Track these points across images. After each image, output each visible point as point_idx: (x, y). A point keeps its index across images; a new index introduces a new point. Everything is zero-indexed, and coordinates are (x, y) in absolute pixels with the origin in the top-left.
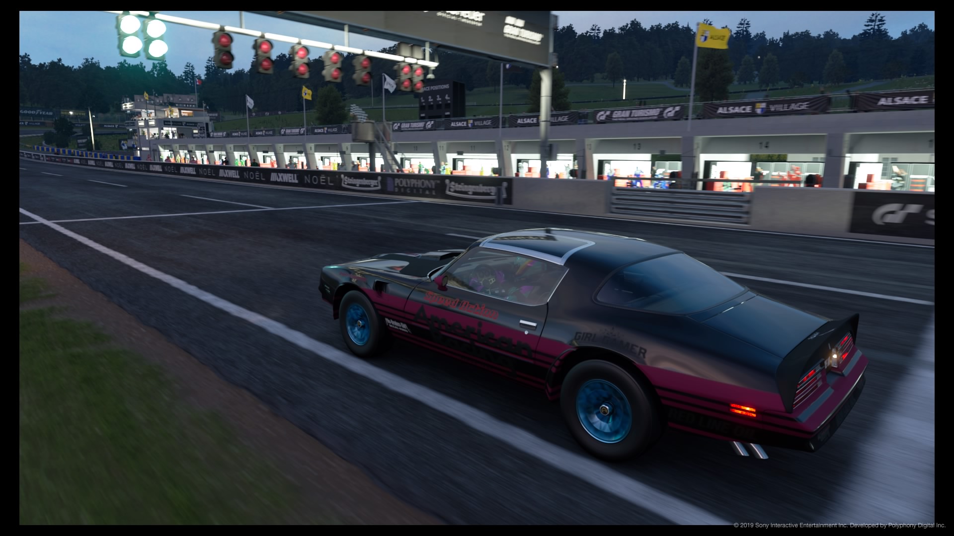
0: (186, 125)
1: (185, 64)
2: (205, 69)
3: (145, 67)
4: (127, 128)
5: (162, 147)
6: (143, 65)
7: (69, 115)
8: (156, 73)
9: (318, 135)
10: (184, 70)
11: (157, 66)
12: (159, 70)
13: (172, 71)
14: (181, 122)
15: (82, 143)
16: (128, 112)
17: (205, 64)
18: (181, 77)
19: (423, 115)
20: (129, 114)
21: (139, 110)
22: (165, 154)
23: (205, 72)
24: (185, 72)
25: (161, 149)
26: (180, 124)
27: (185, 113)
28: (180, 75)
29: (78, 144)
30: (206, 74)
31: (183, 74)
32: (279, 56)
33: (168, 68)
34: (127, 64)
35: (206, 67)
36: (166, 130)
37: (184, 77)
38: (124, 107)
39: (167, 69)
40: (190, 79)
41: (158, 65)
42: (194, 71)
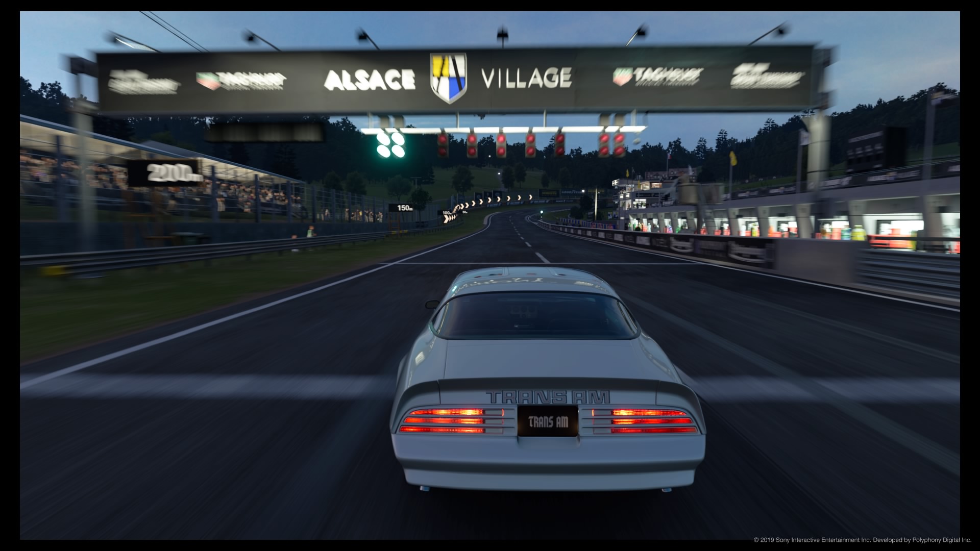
0: (654, 196)
1: (699, 139)
2: (716, 141)
3: (662, 146)
4: (614, 201)
5: (632, 216)
6: (661, 145)
7: (583, 193)
8: (671, 150)
9: (743, 200)
10: (696, 145)
11: (672, 145)
12: (674, 148)
13: (684, 148)
14: (650, 194)
15: (591, 215)
16: (616, 187)
17: (717, 137)
18: (694, 152)
19: (850, 170)
20: (616, 189)
21: (624, 185)
22: (634, 223)
23: (716, 145)
24: (698, 147)
25: (631, 218)
26: (649, 195)
27: (656, 185)
28: (693, 150)
29: (588, 215)
30: (717, 147)
31: (696, 149)
32: (792, 118)
33: (682, 145)
34: (648, 145)
35: (717, 140)
36: (637, 201)
37: (696, 152)
38: (613, 183)
39: (680, 146)
40: (702, 152)
41: (673, 143)
42: (706, 145)
